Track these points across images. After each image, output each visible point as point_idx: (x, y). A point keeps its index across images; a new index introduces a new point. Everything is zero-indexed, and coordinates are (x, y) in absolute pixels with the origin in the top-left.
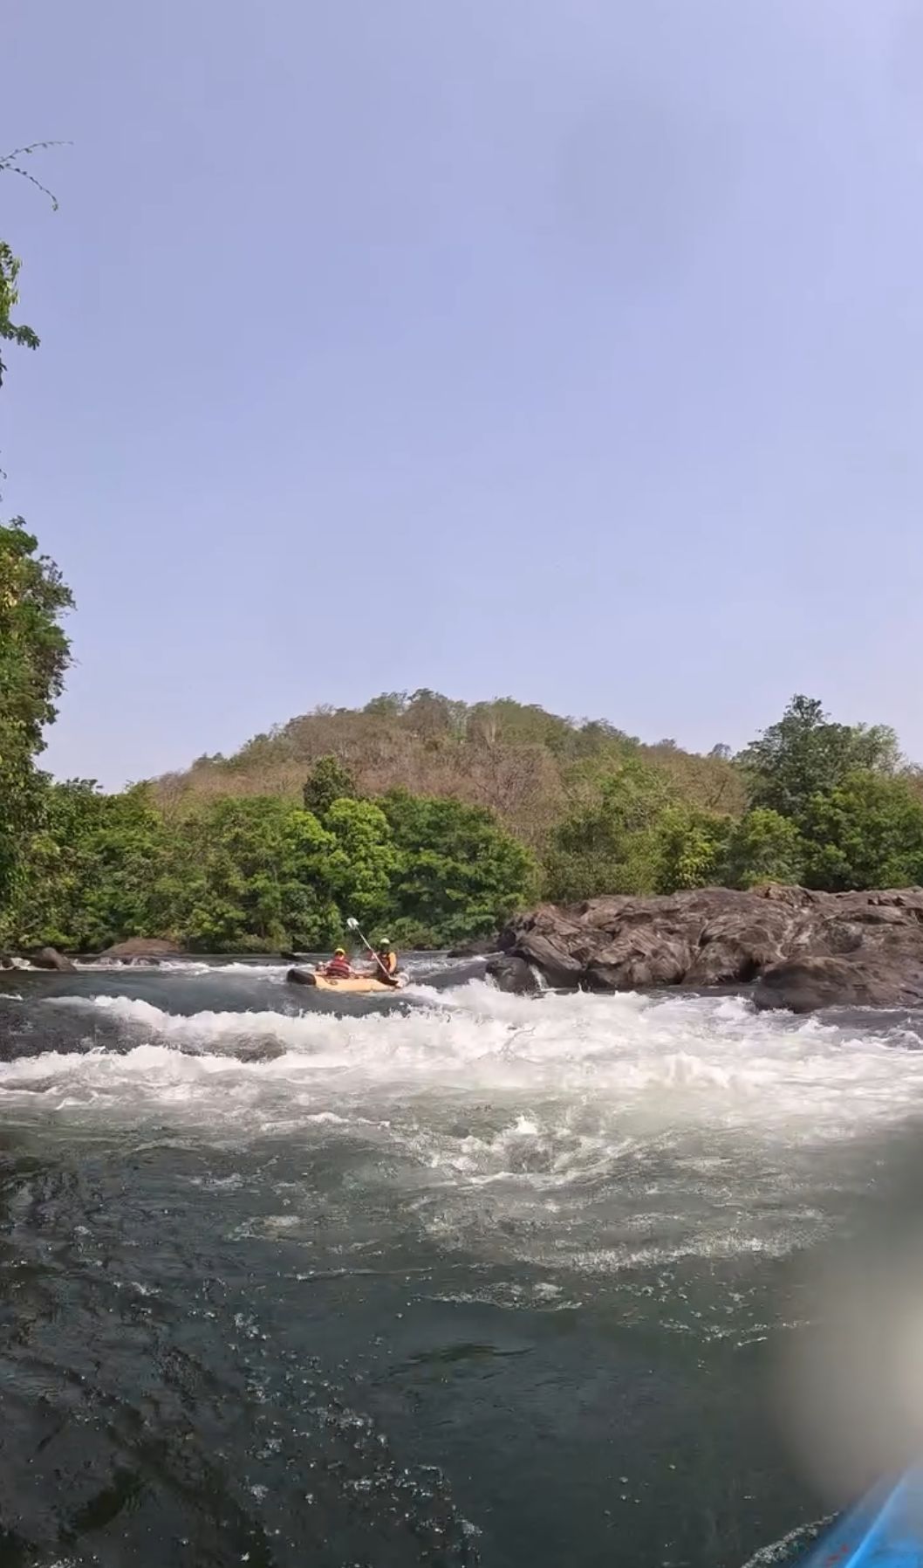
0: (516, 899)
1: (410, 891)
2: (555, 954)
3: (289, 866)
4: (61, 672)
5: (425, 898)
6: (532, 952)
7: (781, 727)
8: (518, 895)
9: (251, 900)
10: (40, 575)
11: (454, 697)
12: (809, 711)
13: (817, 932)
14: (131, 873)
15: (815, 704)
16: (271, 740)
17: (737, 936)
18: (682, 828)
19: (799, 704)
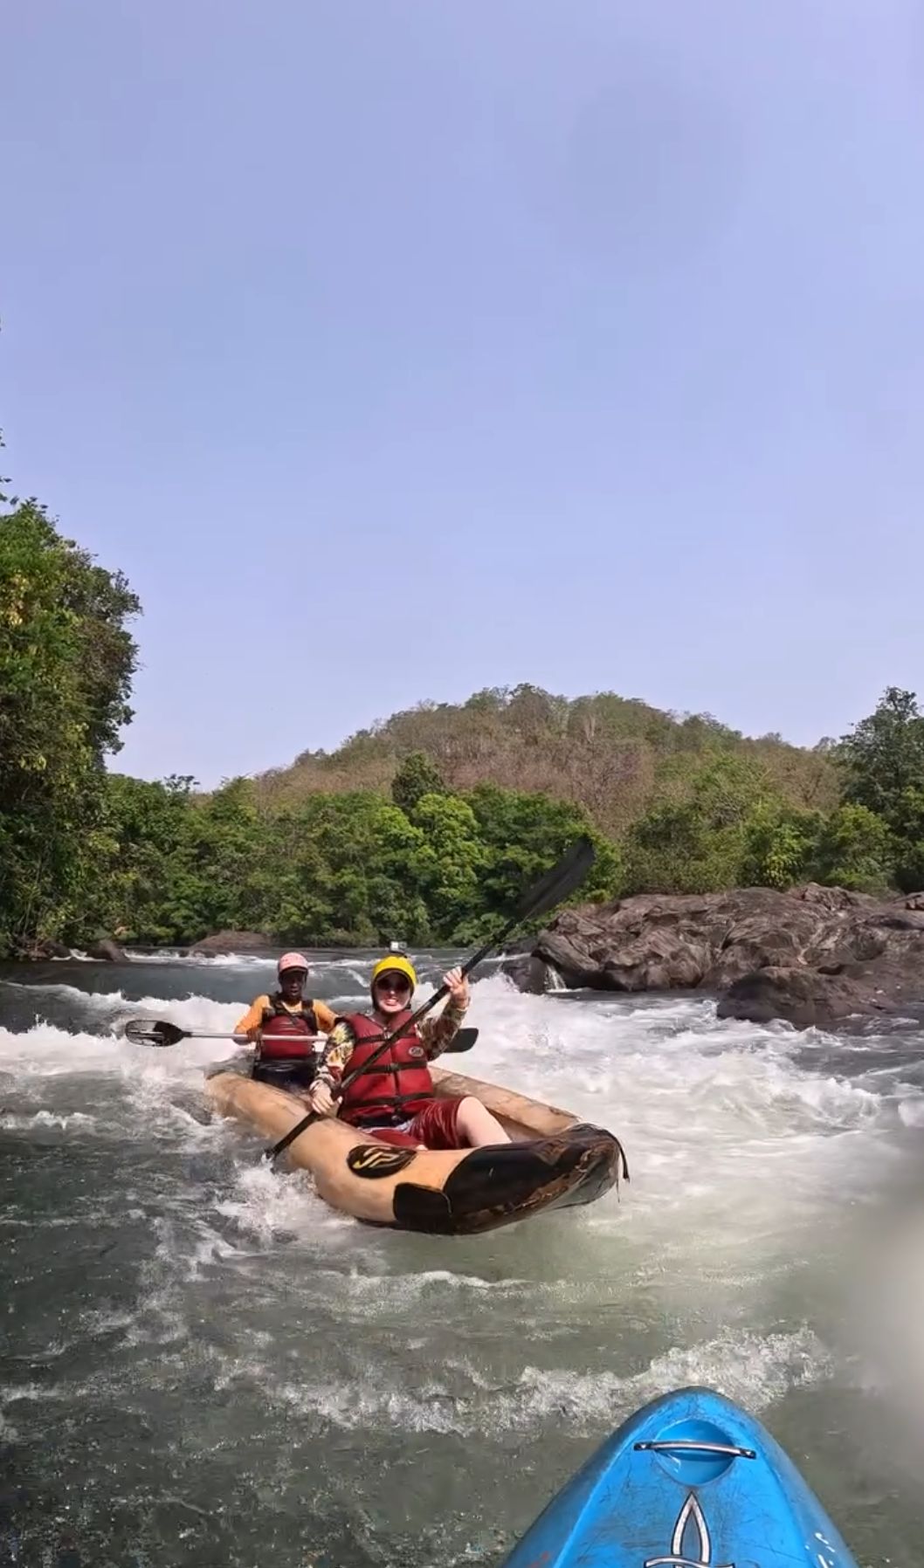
0: (602, 894)
1: (496, 887)
2: (574, 954)
3: (376, 860)
4: (130, 675)
5: (510, 893)
6: (549, 952)
7: (873, 720)
8: (603, 891)
9: (338, 894)
10: (108, 583)
11: (554, 691)
12: (904, 703)
13: (844, 937)
14: (224, 867)
15: (908, 697)
16: (373, 736)
17: (757, 940)
18: (769, 824)
19: (892, 696)
